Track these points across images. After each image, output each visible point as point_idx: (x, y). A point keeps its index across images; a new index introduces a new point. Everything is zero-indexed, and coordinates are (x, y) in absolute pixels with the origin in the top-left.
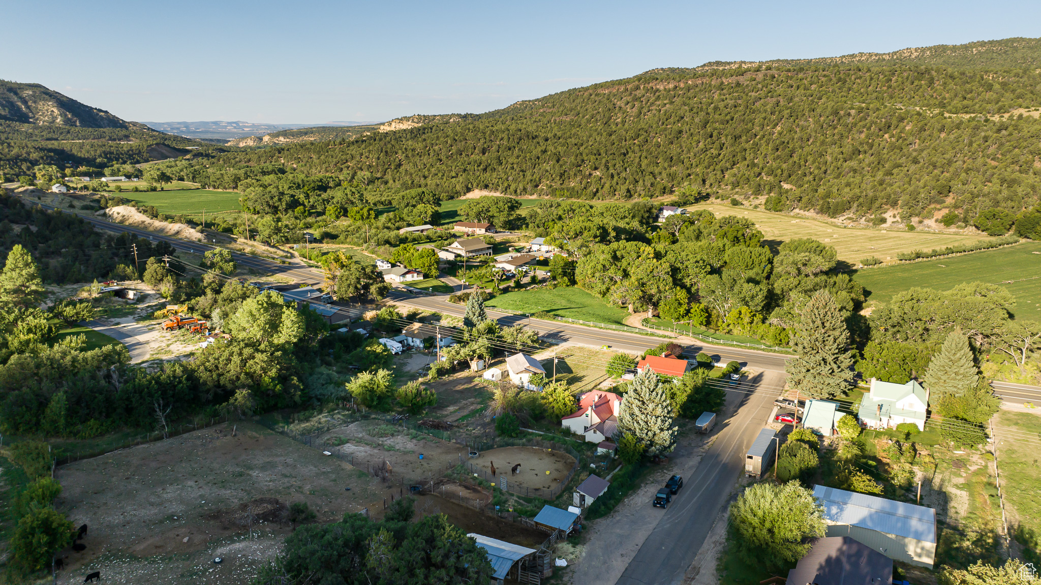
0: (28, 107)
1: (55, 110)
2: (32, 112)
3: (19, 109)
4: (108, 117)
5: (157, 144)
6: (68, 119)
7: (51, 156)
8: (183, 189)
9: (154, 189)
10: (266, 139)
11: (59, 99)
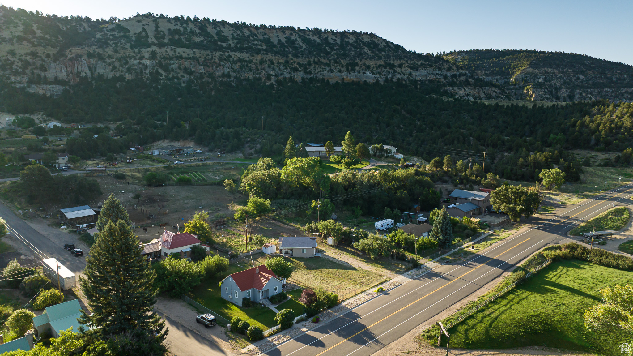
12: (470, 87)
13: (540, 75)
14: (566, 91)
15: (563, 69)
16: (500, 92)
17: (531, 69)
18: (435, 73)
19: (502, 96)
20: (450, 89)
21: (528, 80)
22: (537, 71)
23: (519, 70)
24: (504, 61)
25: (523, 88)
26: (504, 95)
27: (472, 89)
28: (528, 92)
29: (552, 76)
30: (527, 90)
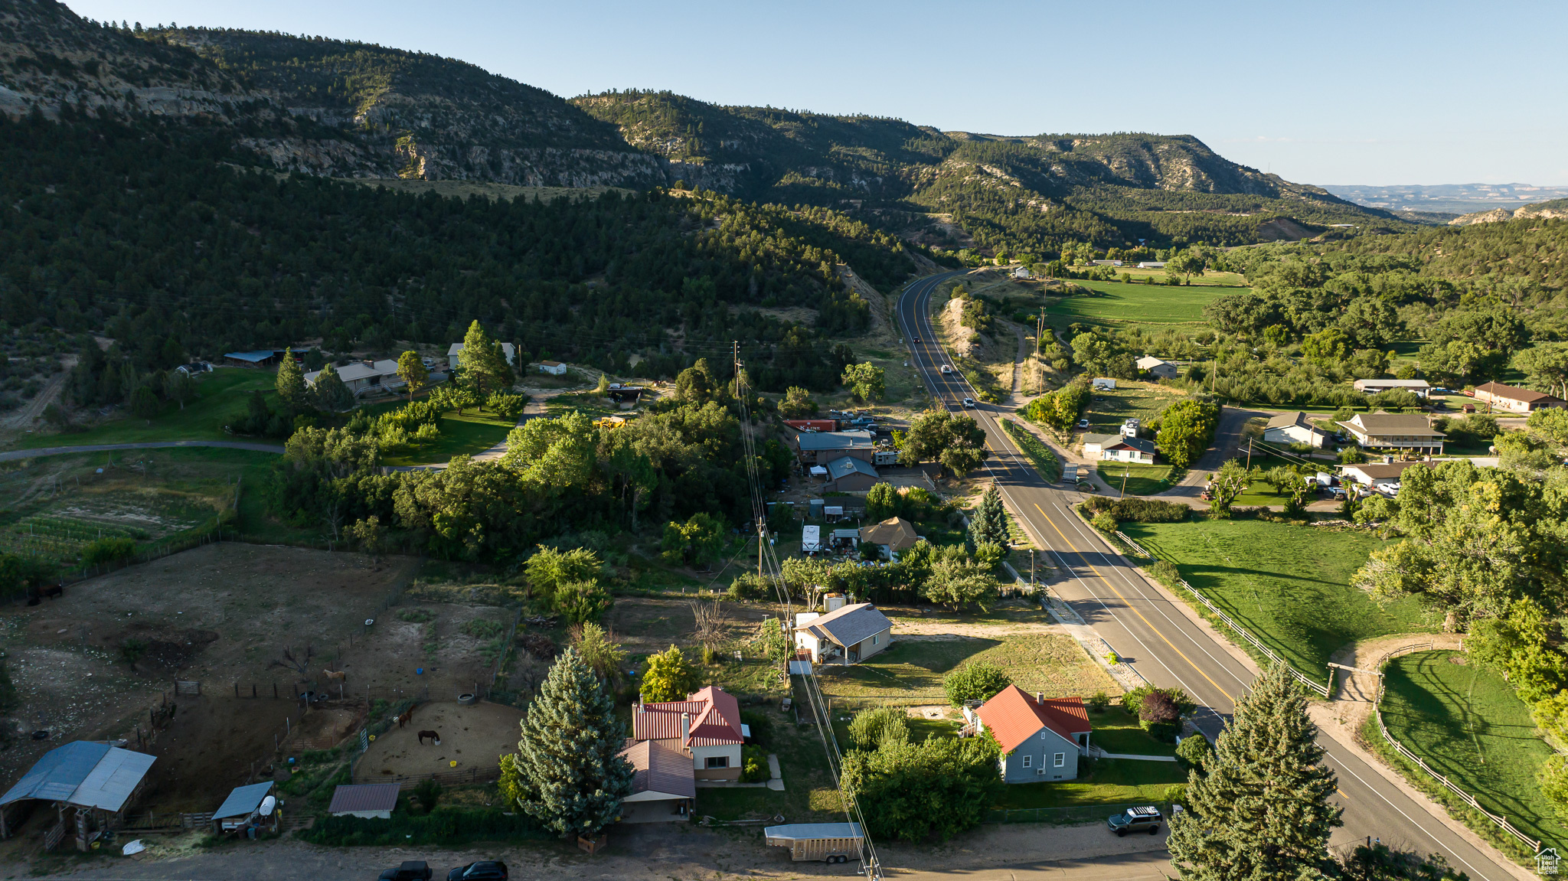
0: (1158, 167)
1: (1188, 170)
2: (1161, 173)
3: (1148, 169)
4: (1256, 178)
5: (1279, 218)
6: (1202, 181)
7: (1113, 231)
8: (1221, 286)
9: (1175, 283)
10: (1517, 214)
11: (1197, 155)
12: (292, 140)
13: (421, 110)
14: (482, 151)
15: (461, 99)
16: (362, 153)
17: (398, 96)
18: (200, 98)
19: (369, 164)
20: (248, 142)
21: (399, 122)
22: (411, 100)
23: (370, 95)
24: (321, 66)
25: (392, 141)
26: (372, 162)
27: (299, 146)
28: (406, 153)
29: (446, 114)
30: (402, 147)
